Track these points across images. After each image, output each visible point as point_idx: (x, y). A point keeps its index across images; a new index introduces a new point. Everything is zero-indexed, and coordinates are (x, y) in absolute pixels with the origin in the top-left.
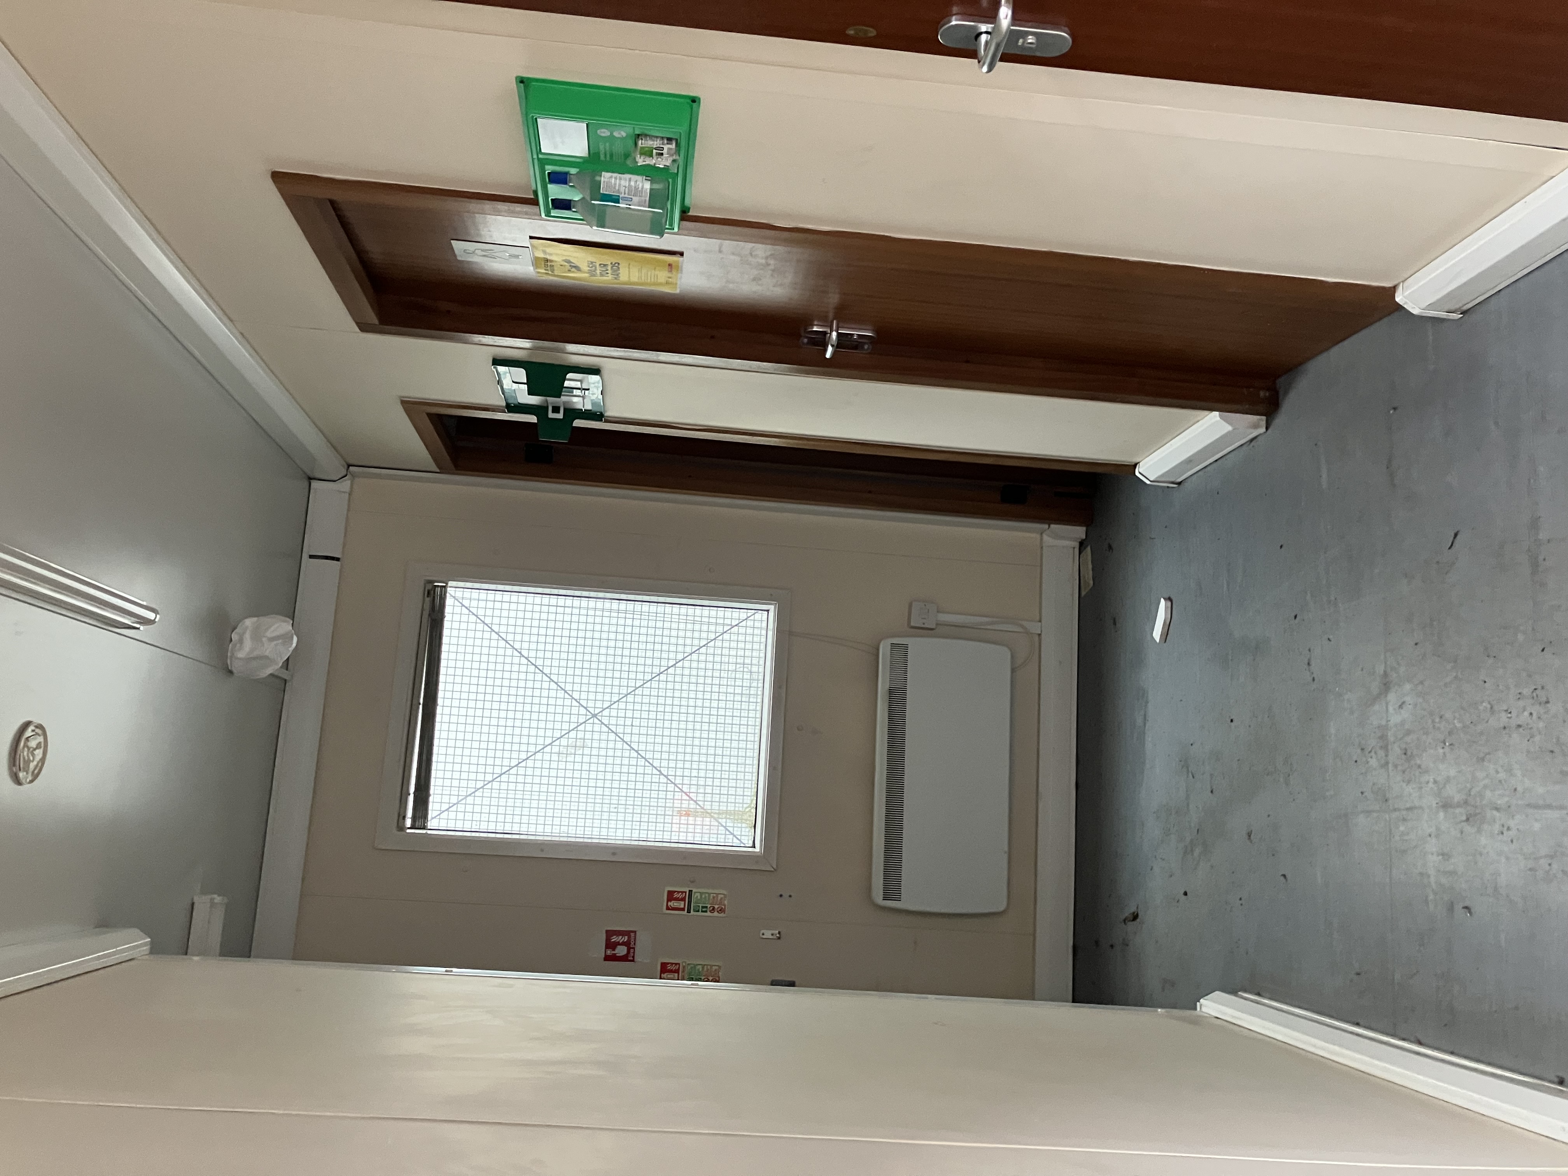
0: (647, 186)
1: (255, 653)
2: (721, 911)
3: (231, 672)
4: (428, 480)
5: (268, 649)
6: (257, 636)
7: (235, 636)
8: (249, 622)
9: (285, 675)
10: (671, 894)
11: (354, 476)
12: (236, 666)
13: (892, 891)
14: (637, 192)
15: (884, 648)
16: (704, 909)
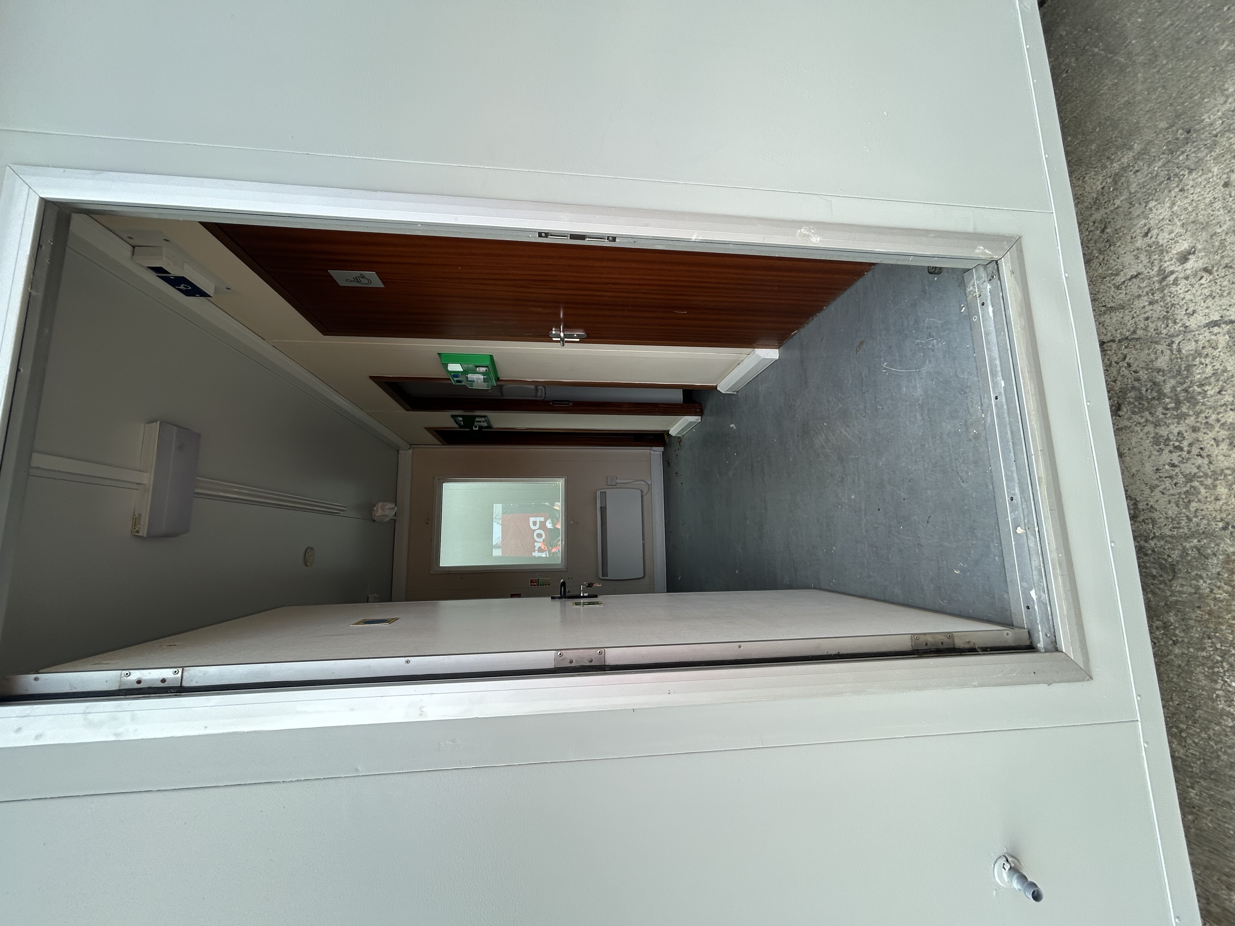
0: (482, 377)
1: (383, 514)
2: (549, 585)
3: (374, 521)
4: (439, 448)
5: (387, 512)
6: (383, 509)
7: (375, 509)
8: (380, 504)
9: (395, 518)
10: (531, 580)
11: (414, 448)
12: (376, 519)
13: (605, 574)
14: (479, 379)
15: (598, 493)
16: (543, 585)
